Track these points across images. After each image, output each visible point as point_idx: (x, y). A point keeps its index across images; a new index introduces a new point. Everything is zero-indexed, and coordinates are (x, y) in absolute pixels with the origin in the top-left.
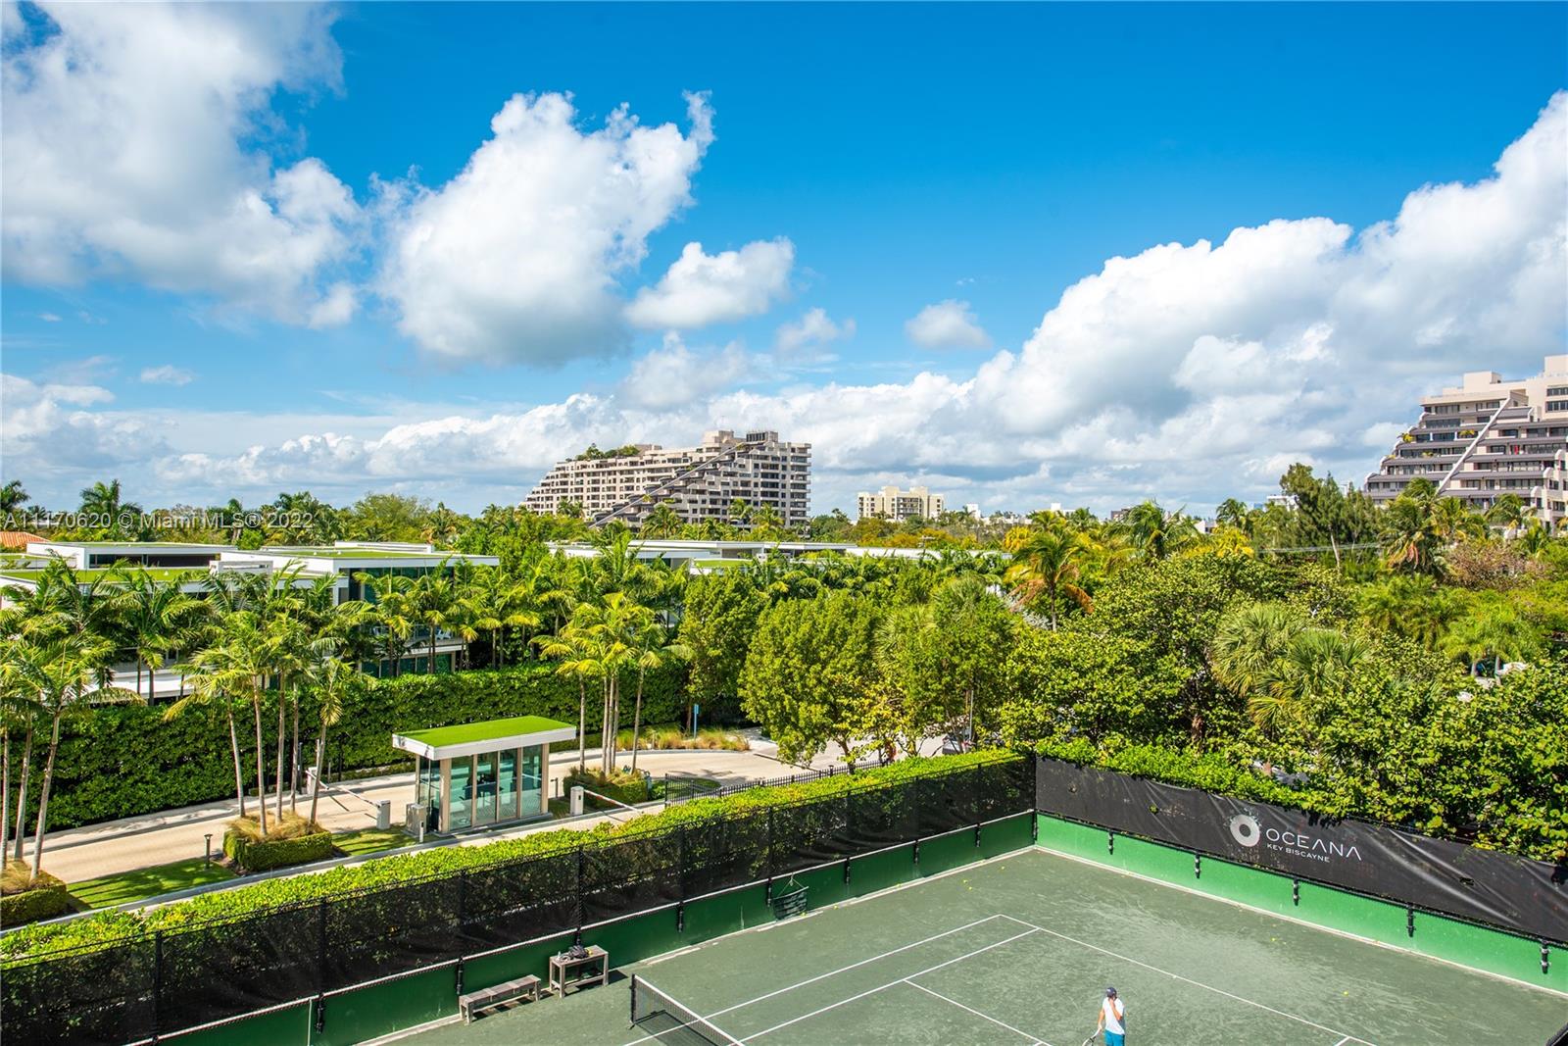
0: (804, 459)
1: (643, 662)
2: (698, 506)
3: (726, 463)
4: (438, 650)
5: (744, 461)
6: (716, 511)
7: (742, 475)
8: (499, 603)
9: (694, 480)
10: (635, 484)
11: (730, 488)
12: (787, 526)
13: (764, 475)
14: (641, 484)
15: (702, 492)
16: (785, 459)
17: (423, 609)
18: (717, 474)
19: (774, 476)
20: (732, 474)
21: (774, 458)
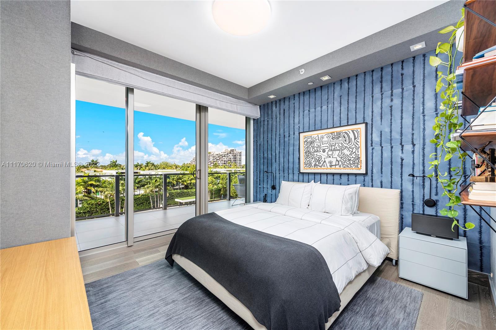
0: (241, 154)
1: (214, 187)
2: (222, 163)
3: (227, 155)
4: (180, 187)
5: (230, 154)
6: (225, 164)
7: (230, 157)
8: (190, 179)
9: (221, 158)
10: (210, 159)
11: (228, 159)
12: (238, 166)
13: (234, 157)
14: (211, 159)
15: (222, 160)
16: (237, 154)
17: (178, 180)
18: (225, 157)
19: (235, 157)
20: (228, 157)
21: (235, 154)
